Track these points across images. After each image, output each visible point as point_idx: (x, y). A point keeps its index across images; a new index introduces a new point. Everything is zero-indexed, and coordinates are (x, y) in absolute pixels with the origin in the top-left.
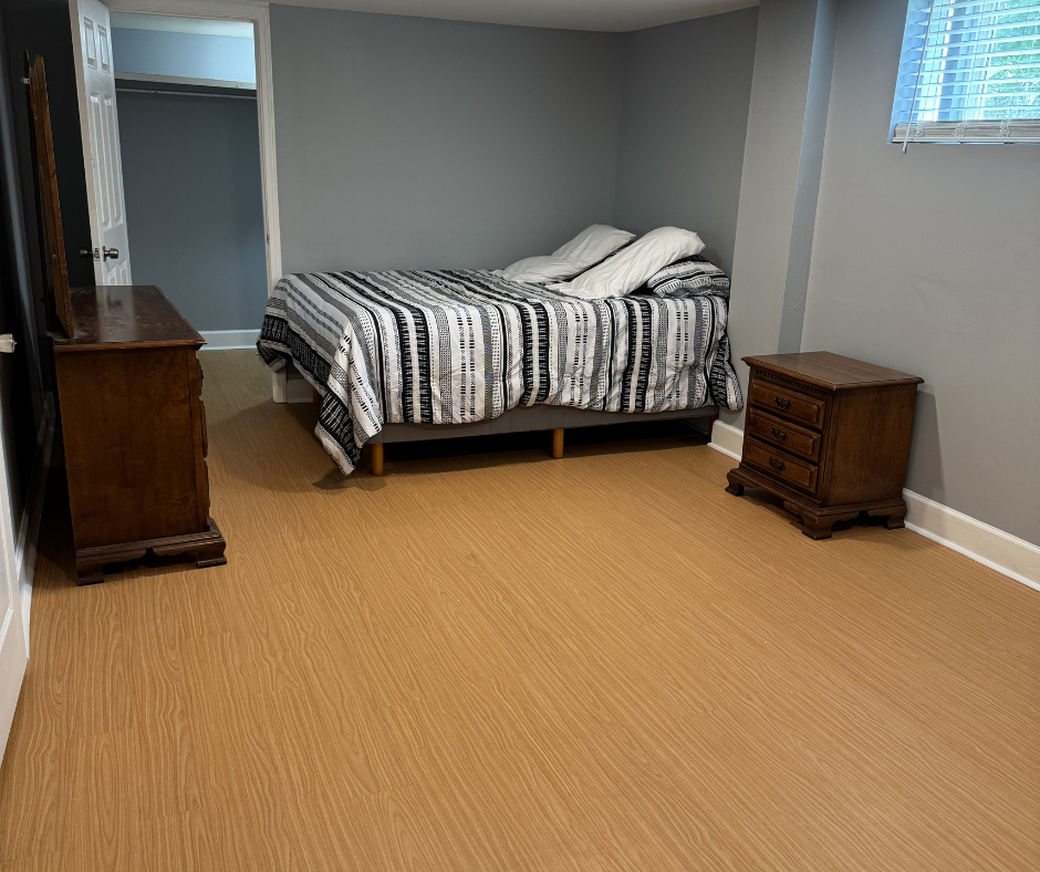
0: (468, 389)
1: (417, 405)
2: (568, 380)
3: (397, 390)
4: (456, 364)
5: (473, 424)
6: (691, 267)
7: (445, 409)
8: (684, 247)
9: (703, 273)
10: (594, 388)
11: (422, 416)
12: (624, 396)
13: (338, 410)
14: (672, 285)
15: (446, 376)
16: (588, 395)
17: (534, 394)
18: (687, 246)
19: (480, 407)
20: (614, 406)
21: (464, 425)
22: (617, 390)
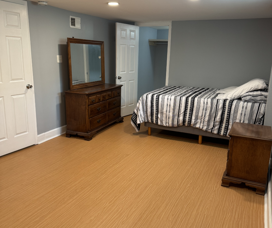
0: (168, 117)
1: (154, 119)
2: (199, 121)
3: (149, 114)
4: (165, 110)
5: (169, 127)
6: (259, 93)
7: (161, 121)
8: (256, 86)
9: (262, 95)
10: (208, 125)
11: (156, 122)
12: (219, 129)
13: (135, 116)
14: (248, 98)
15: (162, 113)
16: (206, 127)
17: (187, 122)
18: (258, 86)
19: (170, 123)
20: (215, 132)
21: (166, 127)
22: (217, 127)
